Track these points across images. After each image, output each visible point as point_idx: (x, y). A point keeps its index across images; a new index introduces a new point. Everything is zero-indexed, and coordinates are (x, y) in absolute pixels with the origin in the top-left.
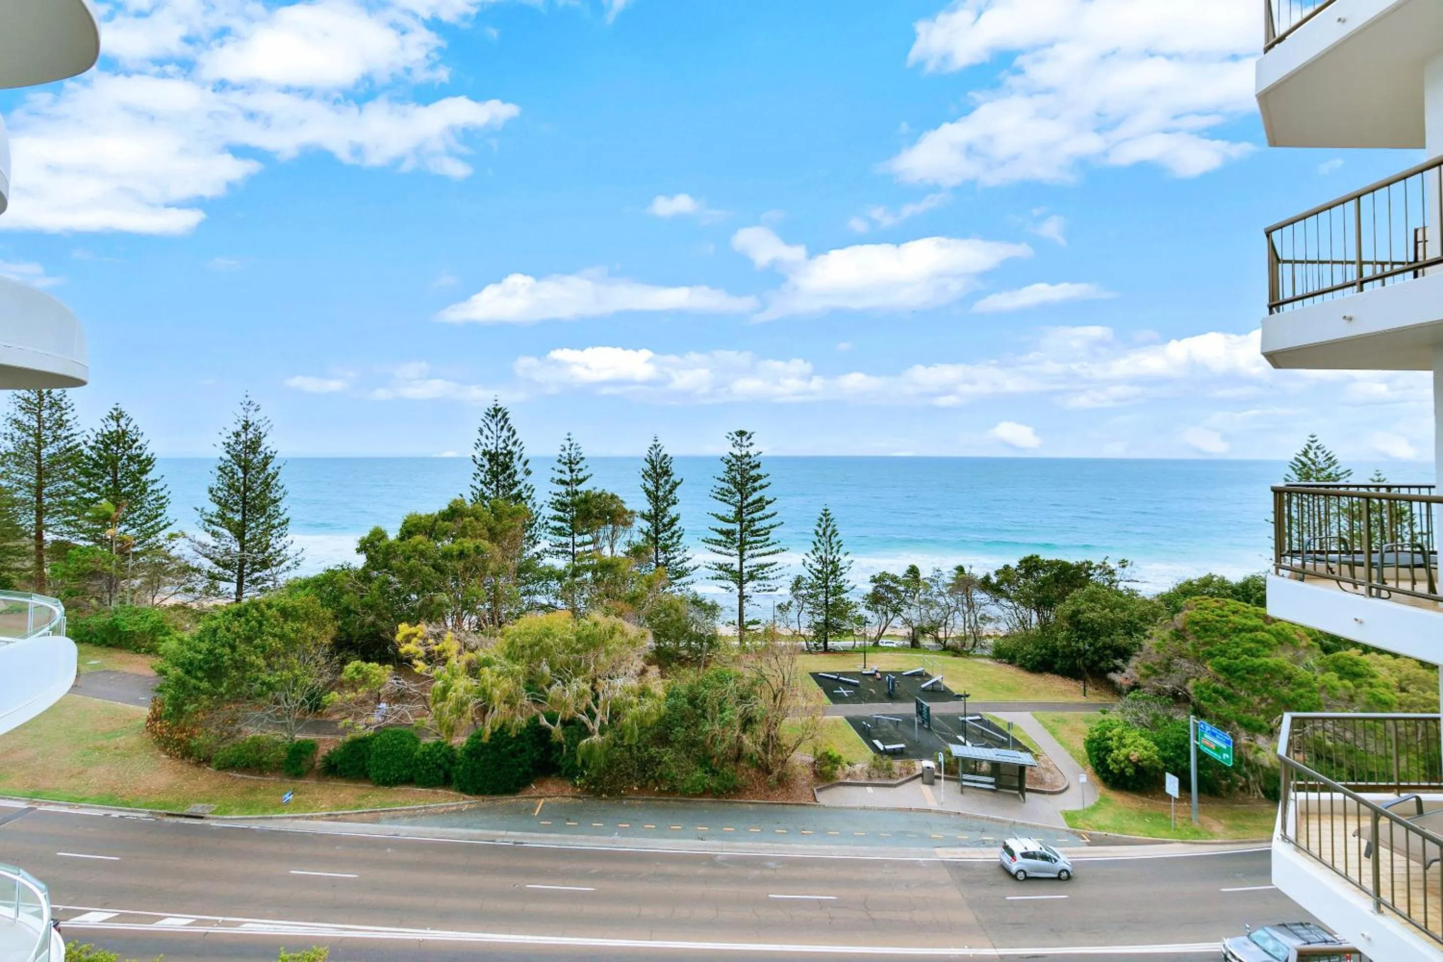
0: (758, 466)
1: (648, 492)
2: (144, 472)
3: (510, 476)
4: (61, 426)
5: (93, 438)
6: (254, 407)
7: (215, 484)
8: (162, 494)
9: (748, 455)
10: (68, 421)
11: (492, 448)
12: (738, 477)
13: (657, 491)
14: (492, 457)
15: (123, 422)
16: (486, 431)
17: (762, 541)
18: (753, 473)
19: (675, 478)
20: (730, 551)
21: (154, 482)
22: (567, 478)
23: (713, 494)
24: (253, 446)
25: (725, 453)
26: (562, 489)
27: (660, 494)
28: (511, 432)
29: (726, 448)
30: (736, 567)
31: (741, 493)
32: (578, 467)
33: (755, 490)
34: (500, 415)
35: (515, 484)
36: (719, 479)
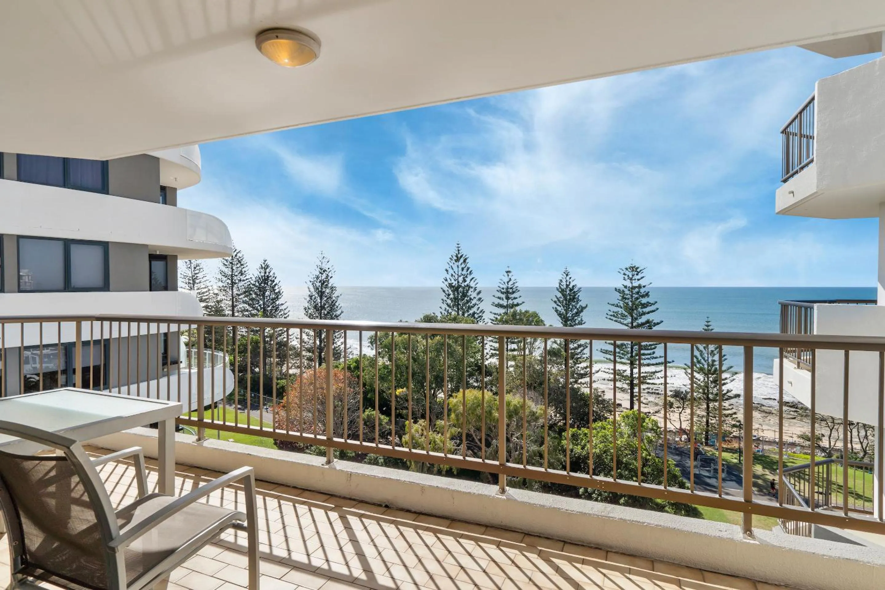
0: (647, 295)
1: (560, 315)
2: (277, 298)
3: (468, 302)
4: (242, 274)
5: (254, 279)
6: (327, 261)
7: (306, 305)
8: (286, 312)
9: (640, 287)
10: (245, 272)
11: (455, 283)
12: (630, 304)
13: (567, 314)
14: (455, 289)
15: (268, 270)
16: (451, 272)
17: (650, 354)
18: (644, 301)
19: (582, 304)
20: (623, 360)
21: (282, 304)
22: (505, 303)
23: (609, 317)
24: (325, 283)
25: (619, 285)
26: (502, 311)
27: (569, 315)
28: (468, 272)
29: (620, 282)
30: (628, 373)
31: (632, 316)
32: (513, 296)
33: (644, 314)
34: (462, 260)
35: (470, 308)
36: (613, 305)
